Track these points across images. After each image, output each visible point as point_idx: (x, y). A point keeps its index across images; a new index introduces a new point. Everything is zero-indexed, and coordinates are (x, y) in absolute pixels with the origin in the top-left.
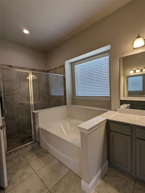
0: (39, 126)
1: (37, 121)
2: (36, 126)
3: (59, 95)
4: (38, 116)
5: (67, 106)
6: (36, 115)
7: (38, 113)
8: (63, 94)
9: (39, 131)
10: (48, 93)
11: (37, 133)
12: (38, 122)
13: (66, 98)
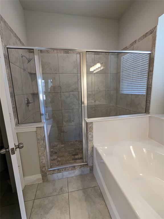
0: (93, 143)
1: (90, 136)
2: (89, 142)
3: (136, 93)
4: (93, 127)
5: (149, 115)
6: (89, 126)
7: (92, 122)
8: (144, 92)
9: (92, 151)
10: (117, 90)
11: (89, 153)
12: (92, 137)
13: (150, 101)
